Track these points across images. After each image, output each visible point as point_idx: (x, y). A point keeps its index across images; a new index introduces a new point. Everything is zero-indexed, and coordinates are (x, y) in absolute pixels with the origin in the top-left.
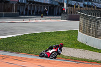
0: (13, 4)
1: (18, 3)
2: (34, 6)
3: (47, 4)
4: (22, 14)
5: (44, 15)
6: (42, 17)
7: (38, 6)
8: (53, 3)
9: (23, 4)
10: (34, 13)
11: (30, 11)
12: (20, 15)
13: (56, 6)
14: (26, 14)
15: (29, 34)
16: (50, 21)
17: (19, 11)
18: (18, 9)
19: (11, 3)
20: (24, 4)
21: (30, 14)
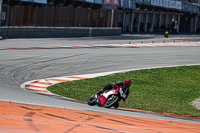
0: (109, 11)
1: (120, 8)
2: (151, 15)
3: (177, 11)
4: (127, 31)
5: (170, 33)
6: (166, 36)
7: (158, 15)
8: (189, 9)
9: (129, 11)
10: (151, 30)
11: (142, 25)
12: (123, 32)
13: (195, 15)
14: (135, 31)
15: (142, 71)
16: (182, 44)
17: (120, 25)
18: (119, 21)
19: (105, 8)
20: (131, 10)
21: (142, 31)
